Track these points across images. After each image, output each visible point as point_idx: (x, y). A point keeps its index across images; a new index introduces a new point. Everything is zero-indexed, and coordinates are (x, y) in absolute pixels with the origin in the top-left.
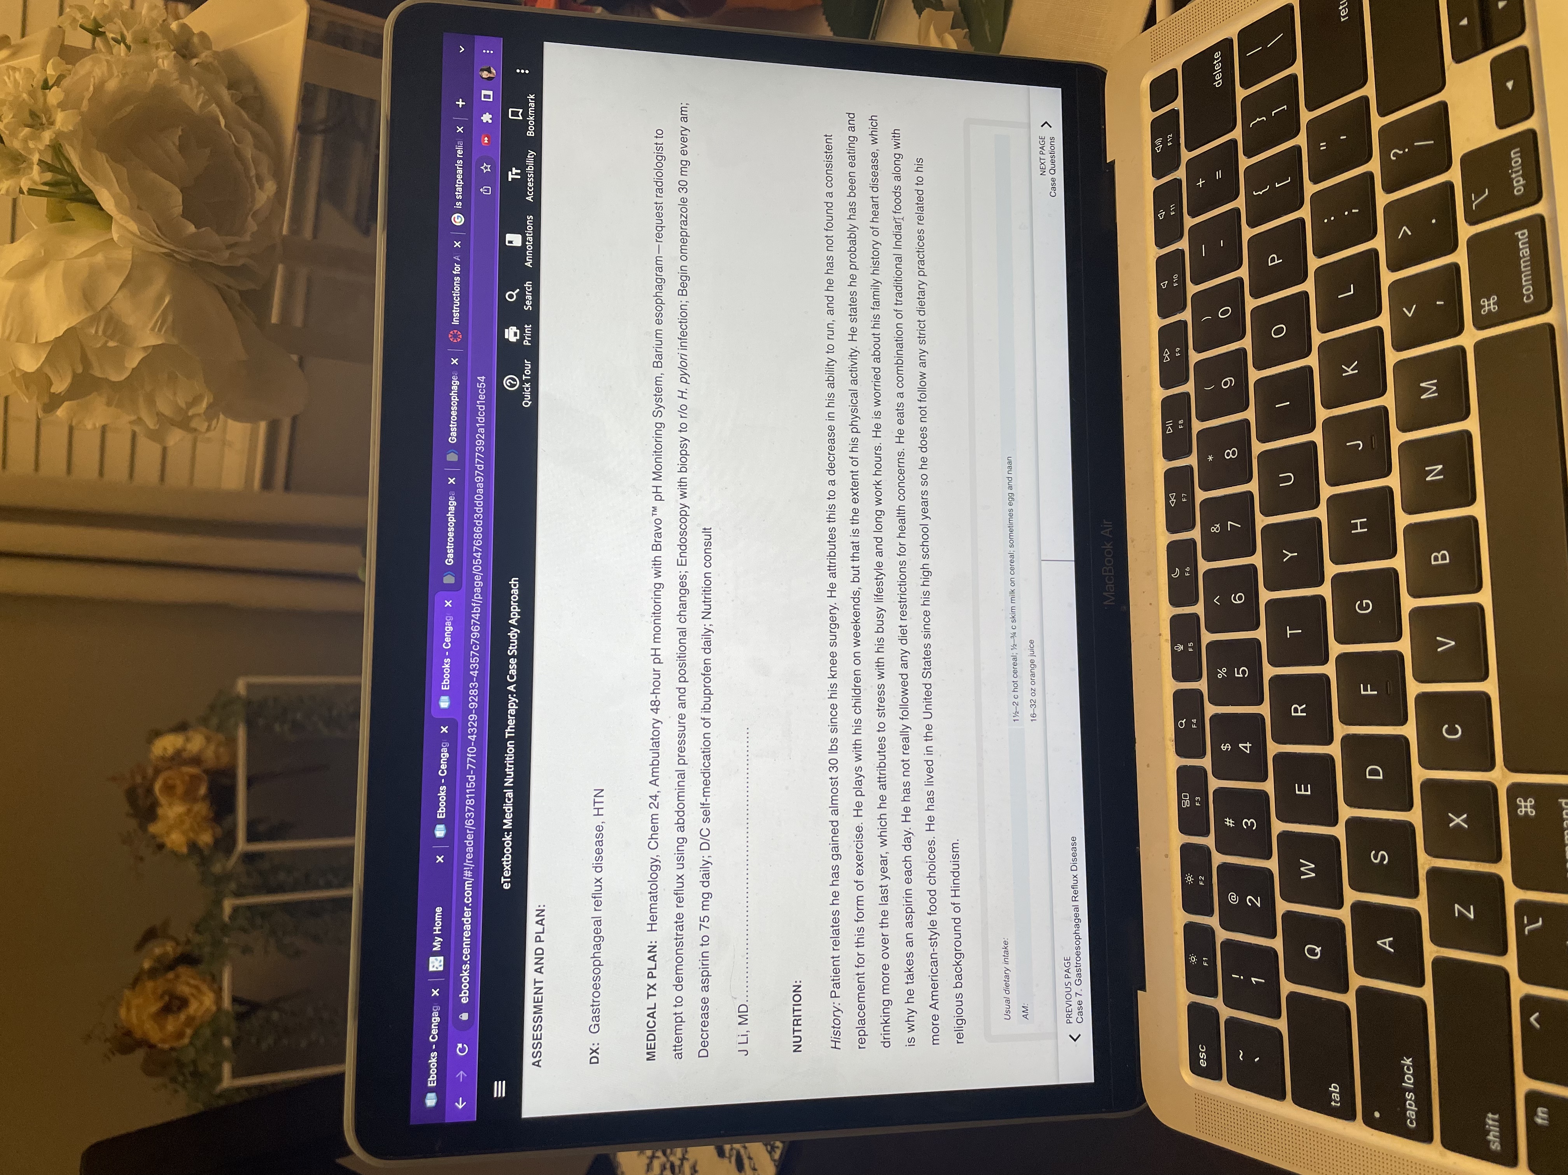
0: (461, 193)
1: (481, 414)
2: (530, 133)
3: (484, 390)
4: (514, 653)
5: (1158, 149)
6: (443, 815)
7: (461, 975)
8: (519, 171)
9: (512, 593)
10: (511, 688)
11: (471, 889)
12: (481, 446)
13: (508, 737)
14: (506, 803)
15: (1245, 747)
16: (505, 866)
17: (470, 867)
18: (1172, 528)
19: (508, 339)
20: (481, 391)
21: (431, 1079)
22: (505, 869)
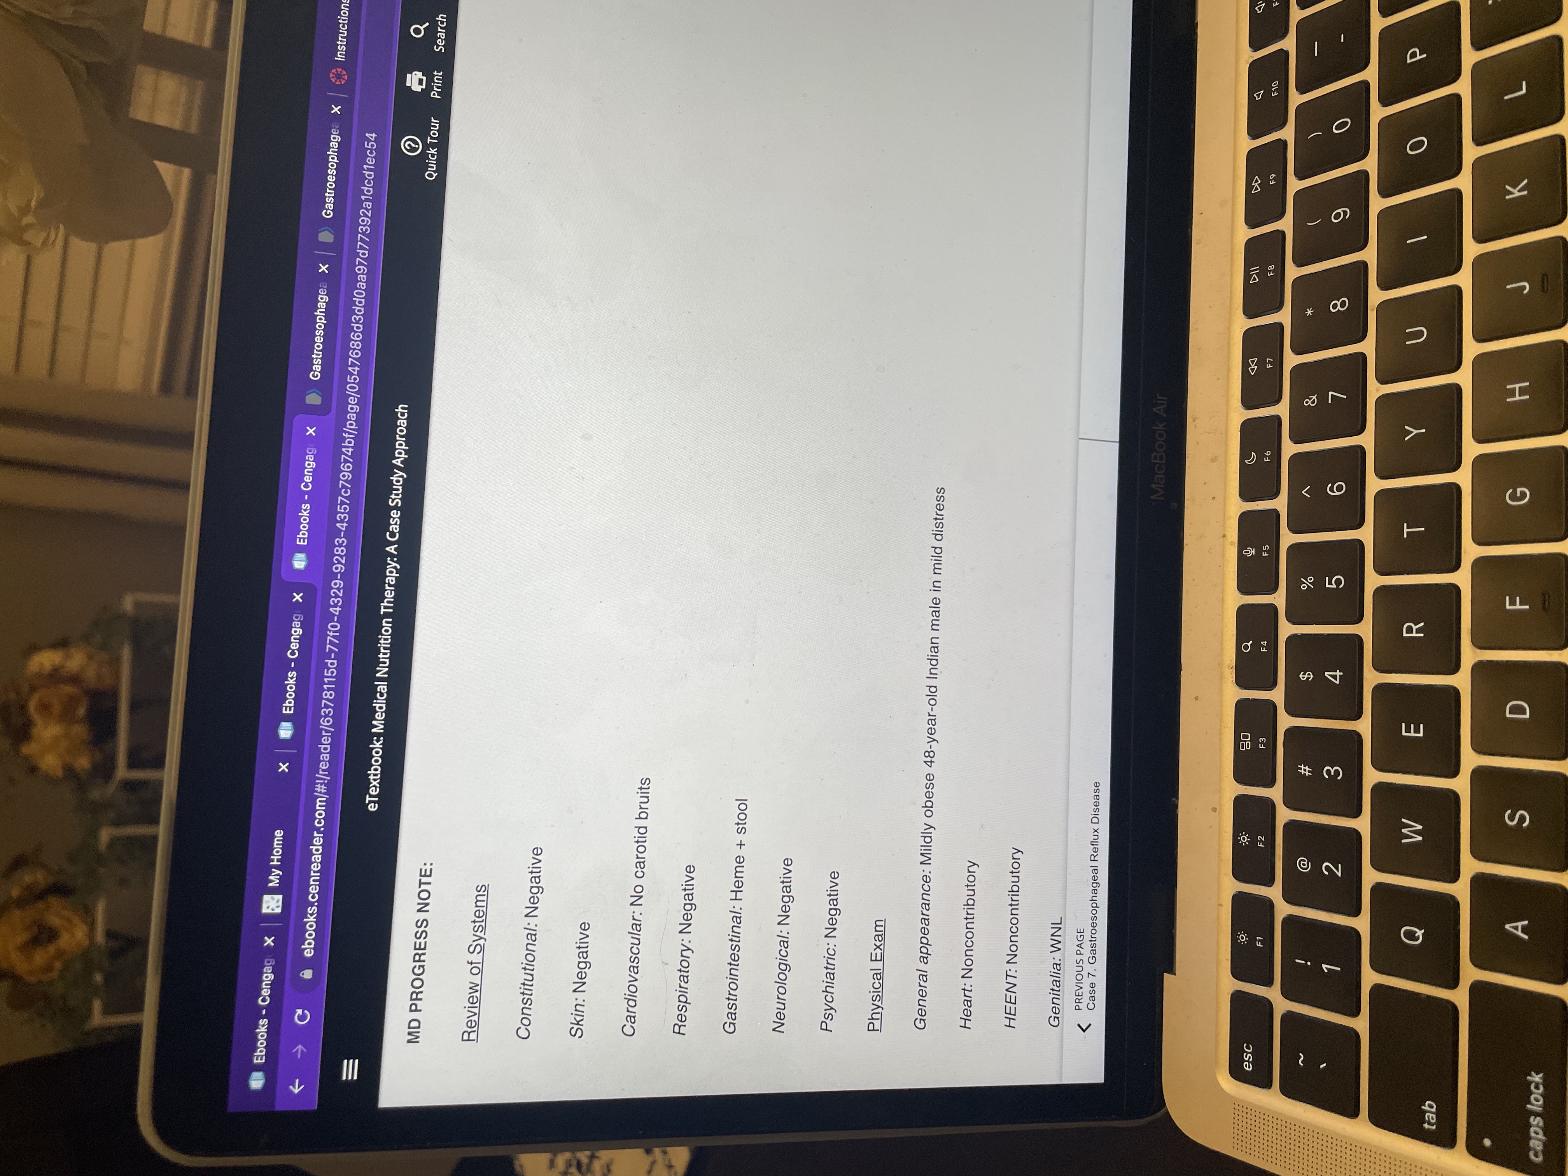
1: (368, 183)
3: (374, 151)
4: (397, 503)
7: (305, 920)
9: (399, 424)
10: (391, 549)
11: (324, 808)
12: (366, 225)
13: (384, 612)
14: (377, 699)
15: (1334, 676)
16: (372, 781)
17: (324, 779)
18: (1249, 402)
19: (410, 87)
20: (370, 153)
21: (258, 1053)
22: (371, 785)
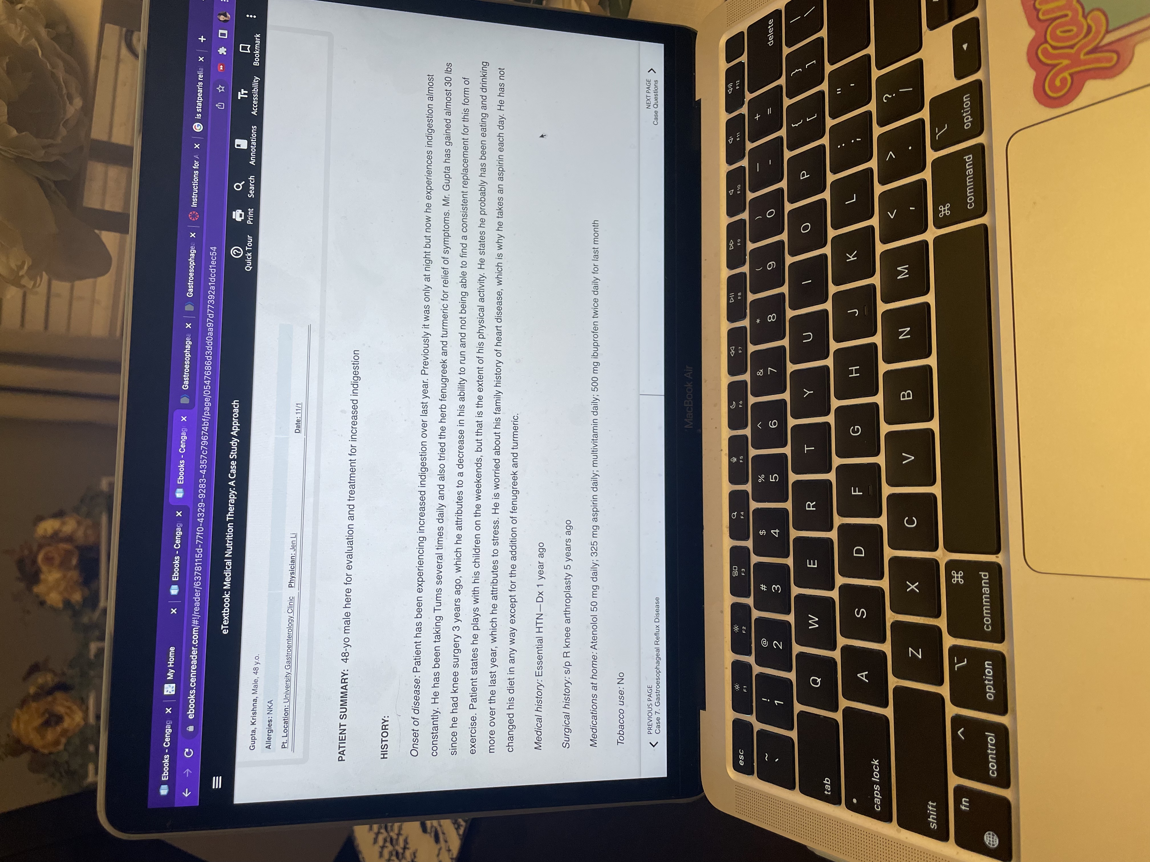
0: (201, 107)
1: (212, 275)
2: (256, 63)
3: (215, 257)
4: (235, 457)
5: (730, 91)
6: (177, 578)
7: (189, 698)
8: (247, 92)
9: (234, 412)
10: (232, 483)
11: (197, 633)
12: (212, 299)
13: (229, 520)
14: (226, 570)
15: (775, 532)
16: (224, 617)
17: (197, 617)
18: (732, 371)
19: (235, 219)
20: (213, 258)
21: (164, 774)
22: (224, 619)
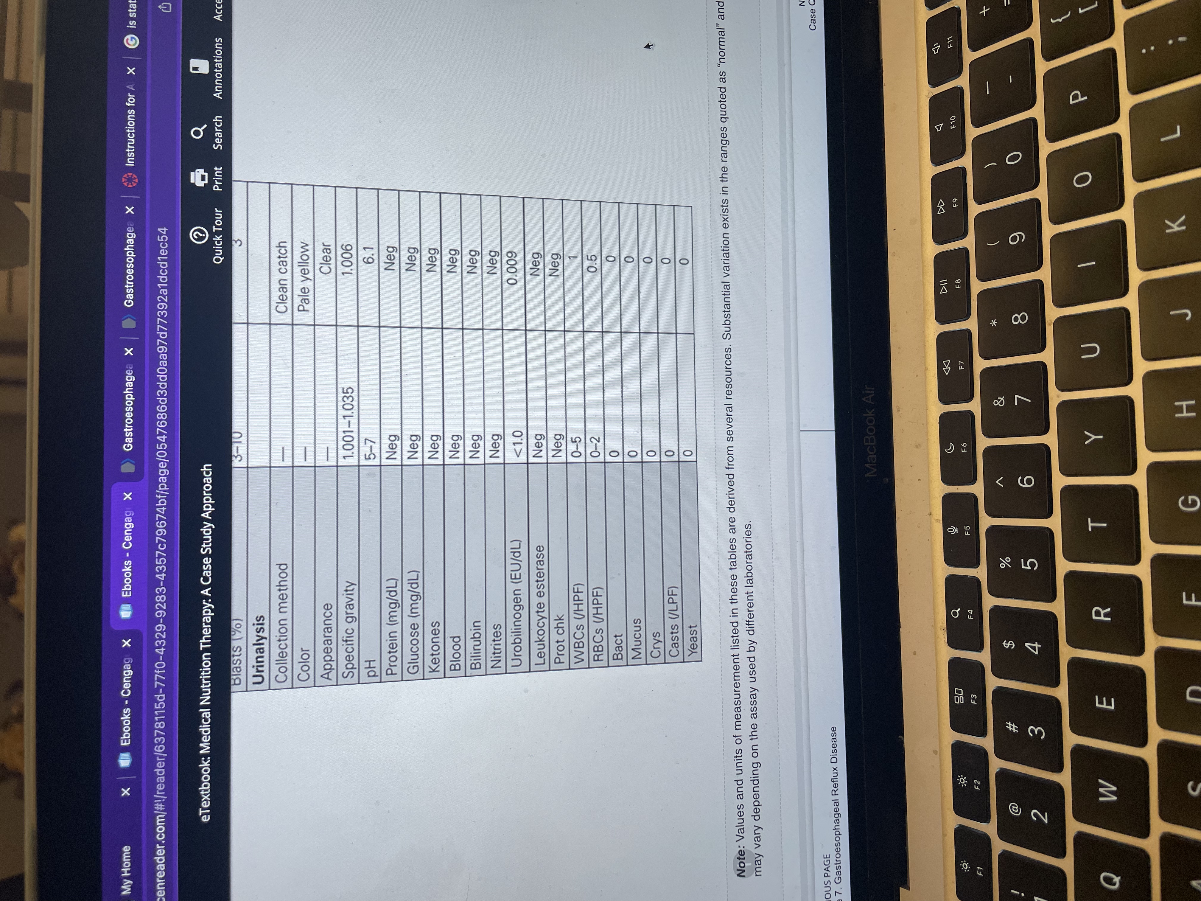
0: (135, 11)
1: (163, 272)
3: (166, 244)
4: (208, 551)
6: (127, 742)
9: (205, 482)
10: (206, 592)
11: (163, 824)
12: (164, 310)
13: (203, 648)
14: (202, 725)
15: (1034, 647)
16: (203, 796)
17: (163, 799)
18: (946, 397)
19: (194, 184)
20: (162, 245)
22: (203, 800)
